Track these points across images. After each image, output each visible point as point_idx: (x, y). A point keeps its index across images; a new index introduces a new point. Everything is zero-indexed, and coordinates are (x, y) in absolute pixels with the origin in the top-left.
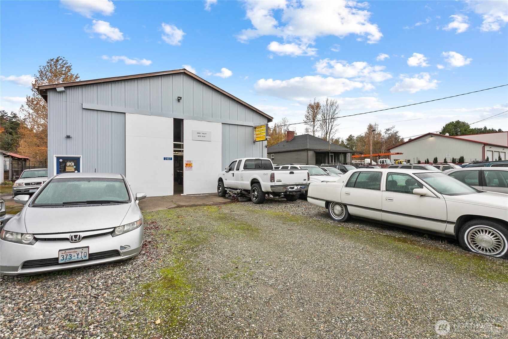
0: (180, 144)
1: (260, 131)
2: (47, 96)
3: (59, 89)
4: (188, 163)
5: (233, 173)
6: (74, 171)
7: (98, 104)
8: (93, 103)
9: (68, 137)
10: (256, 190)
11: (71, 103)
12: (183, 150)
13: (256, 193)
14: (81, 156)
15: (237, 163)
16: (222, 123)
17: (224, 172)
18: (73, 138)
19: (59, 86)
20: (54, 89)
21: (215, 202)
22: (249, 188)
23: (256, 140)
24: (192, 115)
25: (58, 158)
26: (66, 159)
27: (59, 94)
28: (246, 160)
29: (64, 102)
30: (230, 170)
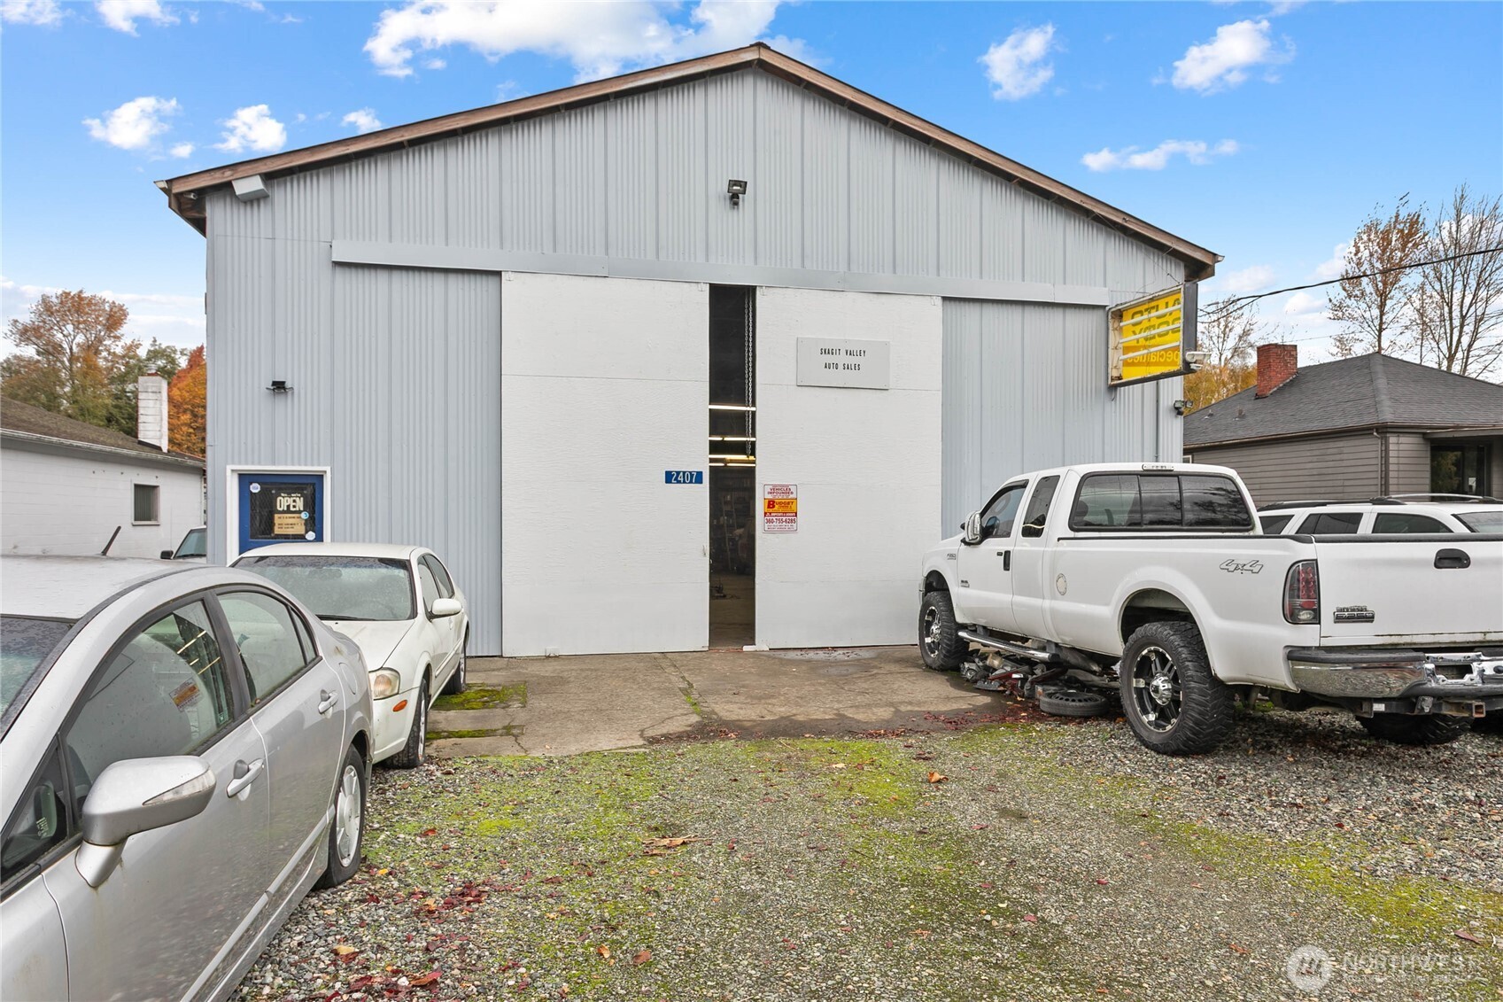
0: (743, 415)
1: (1148, 328)
2: (204, 220)
3: (241, 187)
4: (778, 497)
5: (1003, 549)
6: (303, 532)
7: (391, 241)
8: (373, 238)
9: (279, 386)
10: (1164, 661)
11: (289, 243)
12: (753, 444)
13: (1161, 683)
14: (328, 469)
15: (1028, 493)
16: (945, 299)
17: (954, 544)
18: (296, 389)
19: (242, 171)
20: (227, 187)
21: (903, 708)
22: (1113, 644)
23: (1120, 378)
24: (797, 264)
25: (245, 479)
26: (275, 483)
27: (249, 208)
28: (1086, 479)
29: (262, 240)
30: (987, 532)
